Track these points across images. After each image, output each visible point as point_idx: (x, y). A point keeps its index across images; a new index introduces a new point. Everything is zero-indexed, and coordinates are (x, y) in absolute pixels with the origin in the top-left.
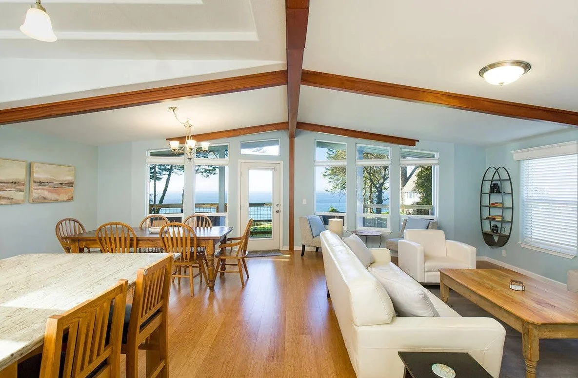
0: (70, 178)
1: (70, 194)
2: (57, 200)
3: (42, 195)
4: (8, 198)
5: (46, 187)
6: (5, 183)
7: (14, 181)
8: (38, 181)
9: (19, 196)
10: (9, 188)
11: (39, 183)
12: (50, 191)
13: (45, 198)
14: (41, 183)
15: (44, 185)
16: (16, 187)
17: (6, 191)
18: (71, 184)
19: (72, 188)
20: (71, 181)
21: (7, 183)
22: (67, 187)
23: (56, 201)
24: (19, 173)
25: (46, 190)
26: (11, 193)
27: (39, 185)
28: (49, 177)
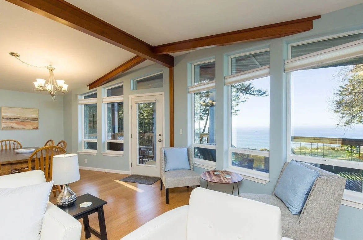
0: (35, 116)
1: (35, 125)
2: (24, 129)
3: (10, 126)
5: (14, 121)
11: (7, 119)
12: (16, 123)
13: (12, 128)
14: (9, 119)
15: (12, 120)
18: (36, 119)
19: (37, 122)
22: (32, 121)
25: (14, 123)
27: (7, 120)
28: (16, 115)
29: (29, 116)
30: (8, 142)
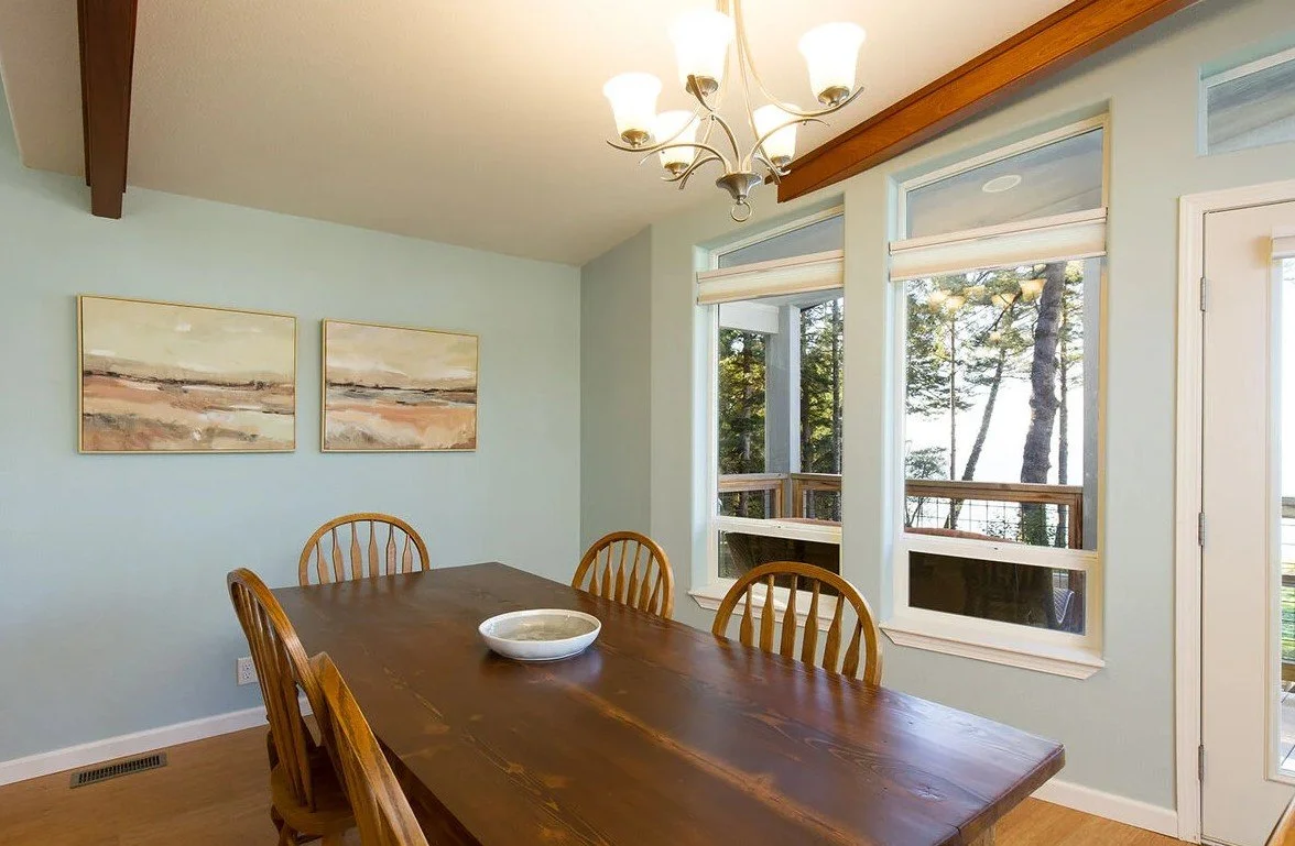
0: (461, 374)
1: (464, 427)
2: (417, 447)
3: (358, 428)
4: (240, 435)
5: (373, 403)
6: (225, 385)
7: (258, 379)
8: (343, 382)
9: (274, 428)
10: (239, 401)
11: (347, 389)
12: (388, 416)
13: (369, 439)
14: (353, 388)
15: (366, 397)
16: (265, 400)
17: (231, 410)
18: (467, 394)
19: (471, 406)
20: (467, 385)
21: (231, 385)
22: (451, 405)
23: (415, 448)
24: (269, 354)
25: (374, 411)
26: (248, 416)
27: (346, 395)
28: (383, 368)
29: (438, 377)
30: (363, 527)
